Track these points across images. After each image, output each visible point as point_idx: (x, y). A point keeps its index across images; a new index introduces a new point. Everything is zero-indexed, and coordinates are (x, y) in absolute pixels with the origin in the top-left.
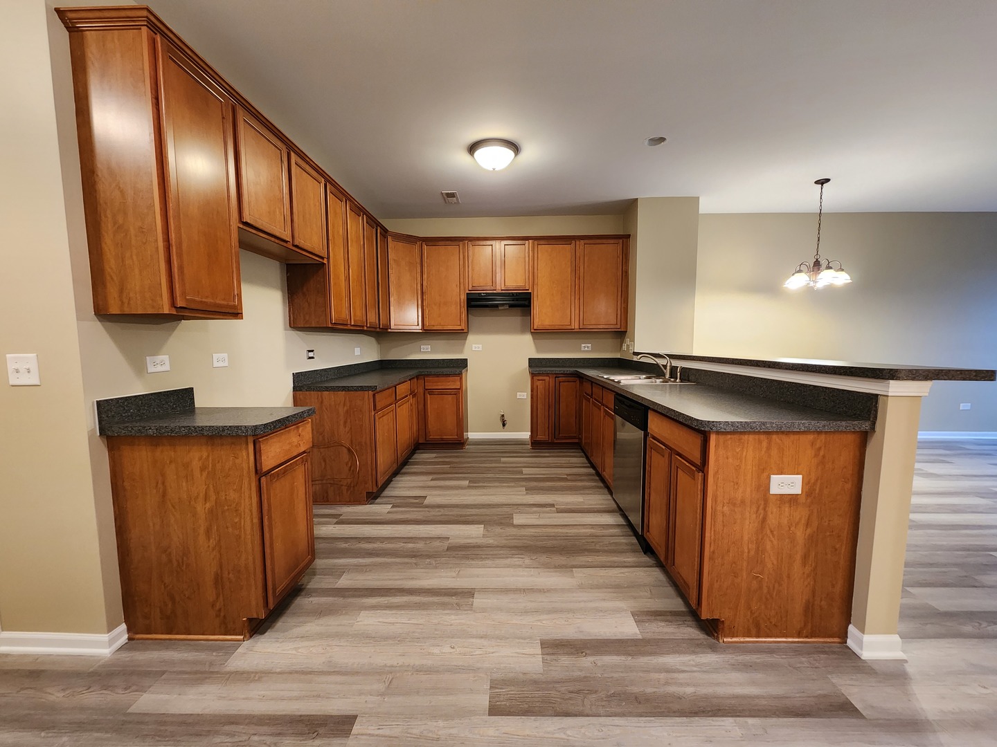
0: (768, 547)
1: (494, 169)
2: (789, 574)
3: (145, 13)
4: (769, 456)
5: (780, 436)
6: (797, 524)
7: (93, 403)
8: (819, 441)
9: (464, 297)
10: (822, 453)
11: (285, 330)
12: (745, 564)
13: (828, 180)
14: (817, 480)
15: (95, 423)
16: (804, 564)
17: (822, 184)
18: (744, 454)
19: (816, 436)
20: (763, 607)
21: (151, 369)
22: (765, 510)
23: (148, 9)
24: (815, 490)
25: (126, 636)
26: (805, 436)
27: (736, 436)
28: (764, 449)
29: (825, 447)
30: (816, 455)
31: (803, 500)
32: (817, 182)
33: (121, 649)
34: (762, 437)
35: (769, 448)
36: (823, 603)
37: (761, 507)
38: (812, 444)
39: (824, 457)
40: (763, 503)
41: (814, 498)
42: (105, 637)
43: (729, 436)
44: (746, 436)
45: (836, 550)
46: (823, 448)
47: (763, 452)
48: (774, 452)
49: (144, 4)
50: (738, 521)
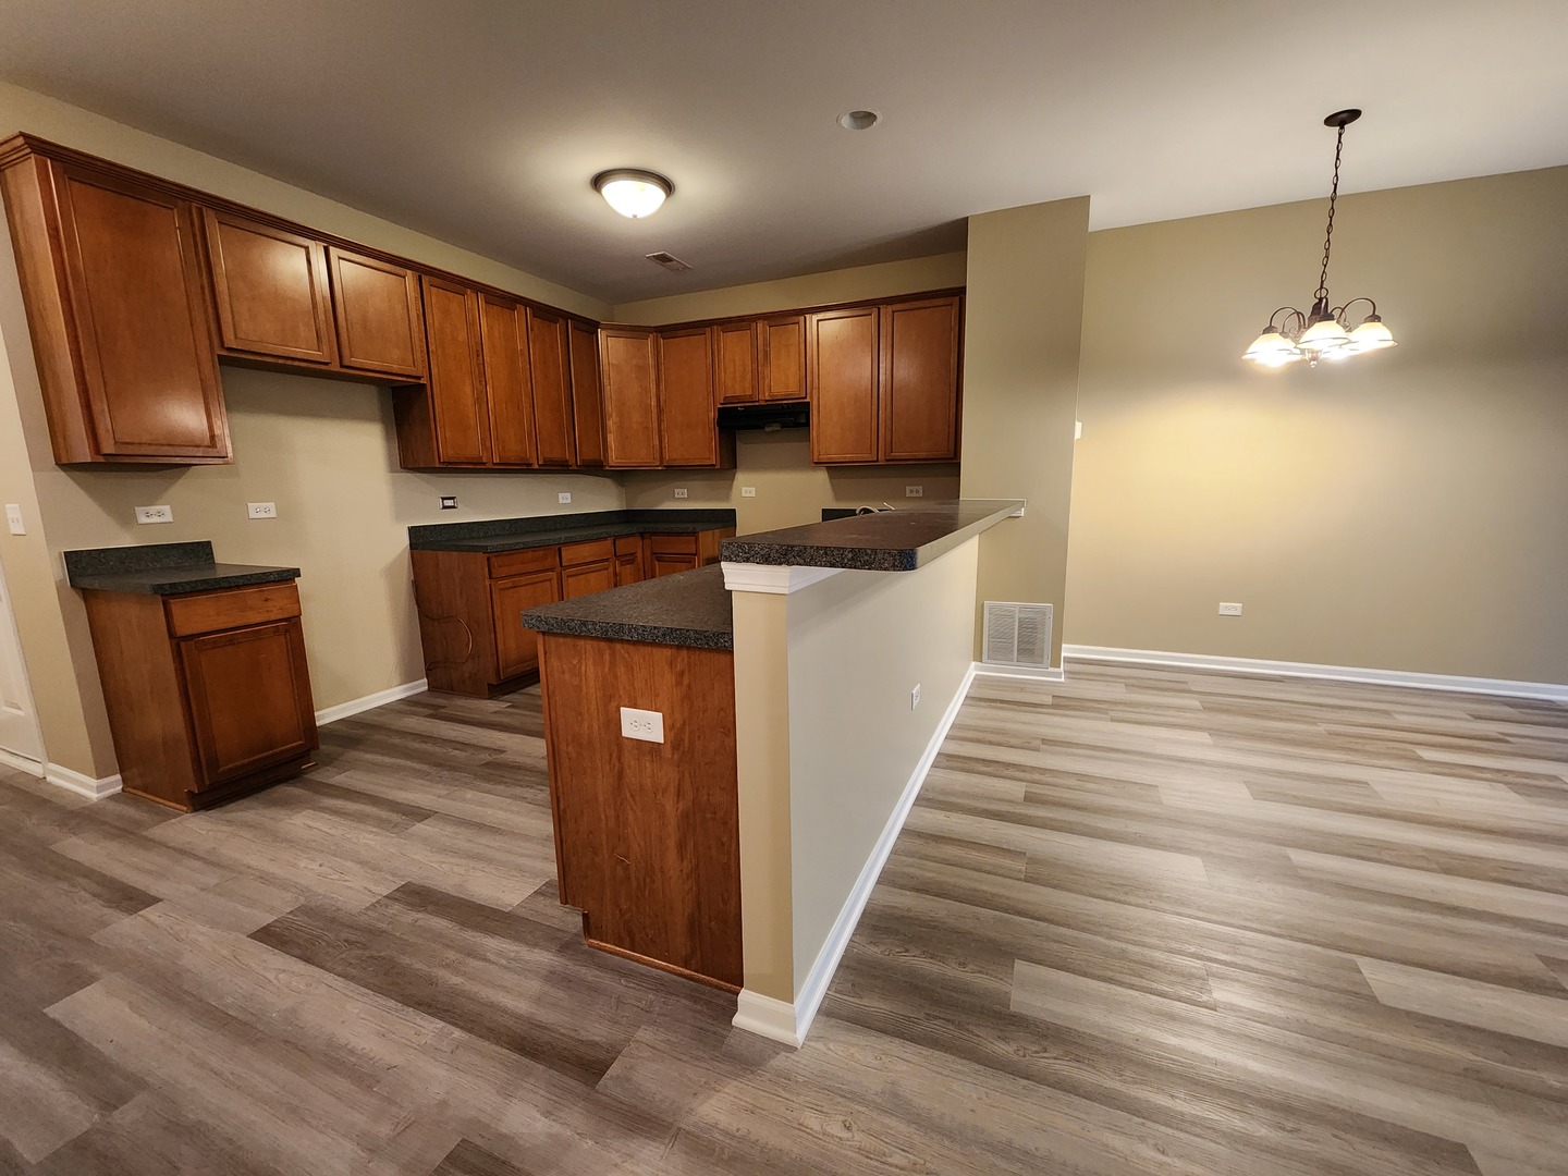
0: (631, 818)
1: (635, 216)
2: (662, 867)
3: (20, 141)
4: (616, 677)
5: (626, 646)
6: (665, 791)
7: (60, 553)
8: (679, 659)
9: (713, 414)
10: (686, 681)
11: (392, 471)
12: (604, 837)
13: (1354, 114)
14: (684, 724)
15: (64, 575)
16: (682, 857)
17: (1342, 124)
18: (583, 668)
19: (674, 651)
20: (634, 909)
21: (143, 519)
22: (619, 760)
23: (22, 134)
24: (682, 740)
25: (121, 787)
26: (660, 650)
27: (569, 640)
28: (607, 664)
29: (689, 671)
30: (679, 683)
31: (667, 753)
32: (1330, 121)
33: (112, 798)
34: (603, 644)
35: (613, 665)
36: (713, 923)
37: (614, 755)
38: (671, 664)
39: (689, 686)
40: (615, 748)
41: (684, 752)
42: (94, 782)
43: (561, 640)
44: (582, 642)
45: (723, 844)
46: (687, 671)
47: (607, 669)
48: (621, 670)
49: (16, 132)
50: (589, 771)
